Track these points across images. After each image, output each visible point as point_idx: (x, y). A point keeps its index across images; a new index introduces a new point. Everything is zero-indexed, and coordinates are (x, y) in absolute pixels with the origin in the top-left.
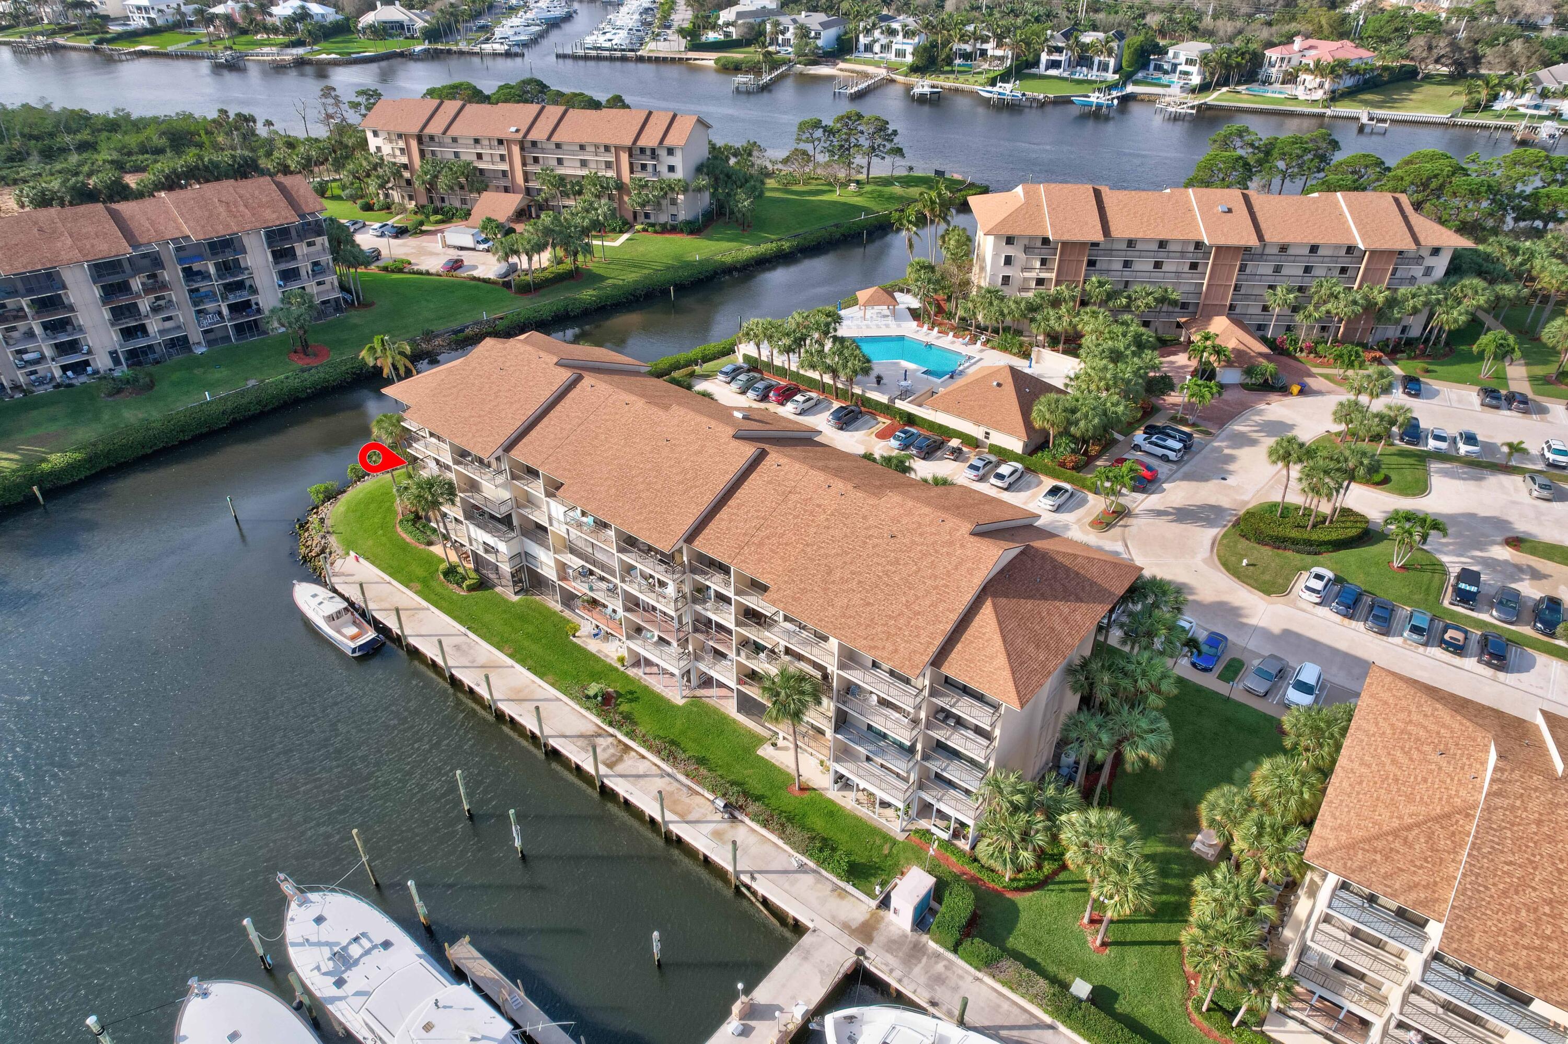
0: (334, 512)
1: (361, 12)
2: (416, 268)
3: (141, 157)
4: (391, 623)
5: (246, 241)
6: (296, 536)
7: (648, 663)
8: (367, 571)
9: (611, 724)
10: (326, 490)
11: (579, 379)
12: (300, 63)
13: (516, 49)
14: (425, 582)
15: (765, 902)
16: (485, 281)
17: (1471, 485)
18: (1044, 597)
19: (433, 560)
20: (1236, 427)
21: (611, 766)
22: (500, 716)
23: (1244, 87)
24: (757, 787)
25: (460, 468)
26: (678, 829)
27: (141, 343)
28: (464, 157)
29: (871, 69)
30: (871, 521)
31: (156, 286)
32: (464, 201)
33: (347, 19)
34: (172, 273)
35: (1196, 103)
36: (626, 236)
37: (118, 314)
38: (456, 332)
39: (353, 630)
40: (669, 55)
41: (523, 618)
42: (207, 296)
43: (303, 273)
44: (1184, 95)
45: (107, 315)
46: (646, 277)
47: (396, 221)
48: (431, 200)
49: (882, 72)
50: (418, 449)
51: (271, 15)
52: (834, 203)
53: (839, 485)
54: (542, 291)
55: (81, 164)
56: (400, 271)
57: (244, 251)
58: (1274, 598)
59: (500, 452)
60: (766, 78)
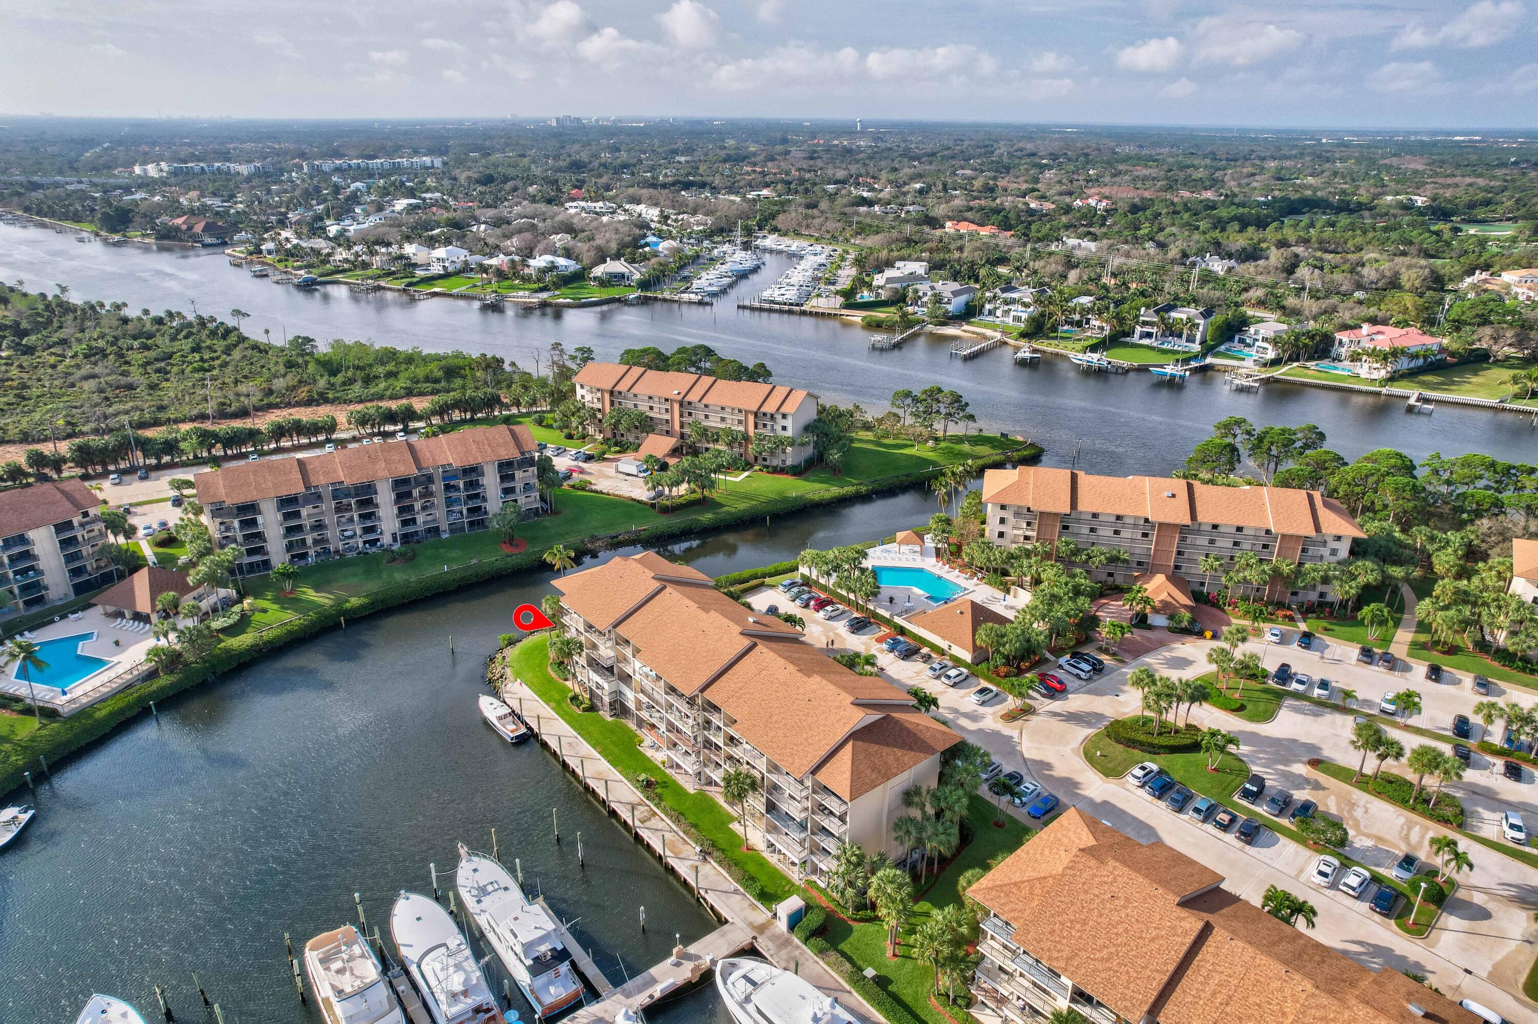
0: (512, 653)
1: (595, 264)
2: (594, 487)
3: (425, 385)
4: (534, 725)
5: (485, 469)
6: (487, 666)
7: (678, 766)
8: (526, 692)
9: (647, 798)
10: (510, 639)
11: (664, 588)
12: (544, 305)
13: (707, 299)
14: (558, 703)
15: (712, 908)
16: (639, 502)
17: (1309, 719)
18: (888, 745)
19: (565, 690)
20: (1147, 659)
21: (642, 822)
22: (587, 788)
23: (1314, 363)
24: (722, 843)
25: (588, 635)
26: (672, 862)
27: (411, 529)
28: (640, 408)
29: (989, 332)
30: (801, 691)
31: (427, 494)
32: (637, 438)
33: (584, 269)
34: (438, 487)
35: (1263, 376)
36: (746, 474)
37: (402, 510)
38: (612, 538)
39: (513, 727)
40: (827, 311)
41: (612, 732)
42: (455, 501)
43: (518, 490)
44: (1257, 368)
45: (396, 511)
46: (752, 507)
47: (587, 449)
48: (614, 435)
49: (998, 335)
50: (566, 620)
51: (528, 266)
52: (911, 457)
53: (791, 668)
54: (677, 512)
55: (386, 389)
56: (583, 489)
57: (483, 475)
58: (1110, 779)
59: (610, 628)
60: (898, 338)
